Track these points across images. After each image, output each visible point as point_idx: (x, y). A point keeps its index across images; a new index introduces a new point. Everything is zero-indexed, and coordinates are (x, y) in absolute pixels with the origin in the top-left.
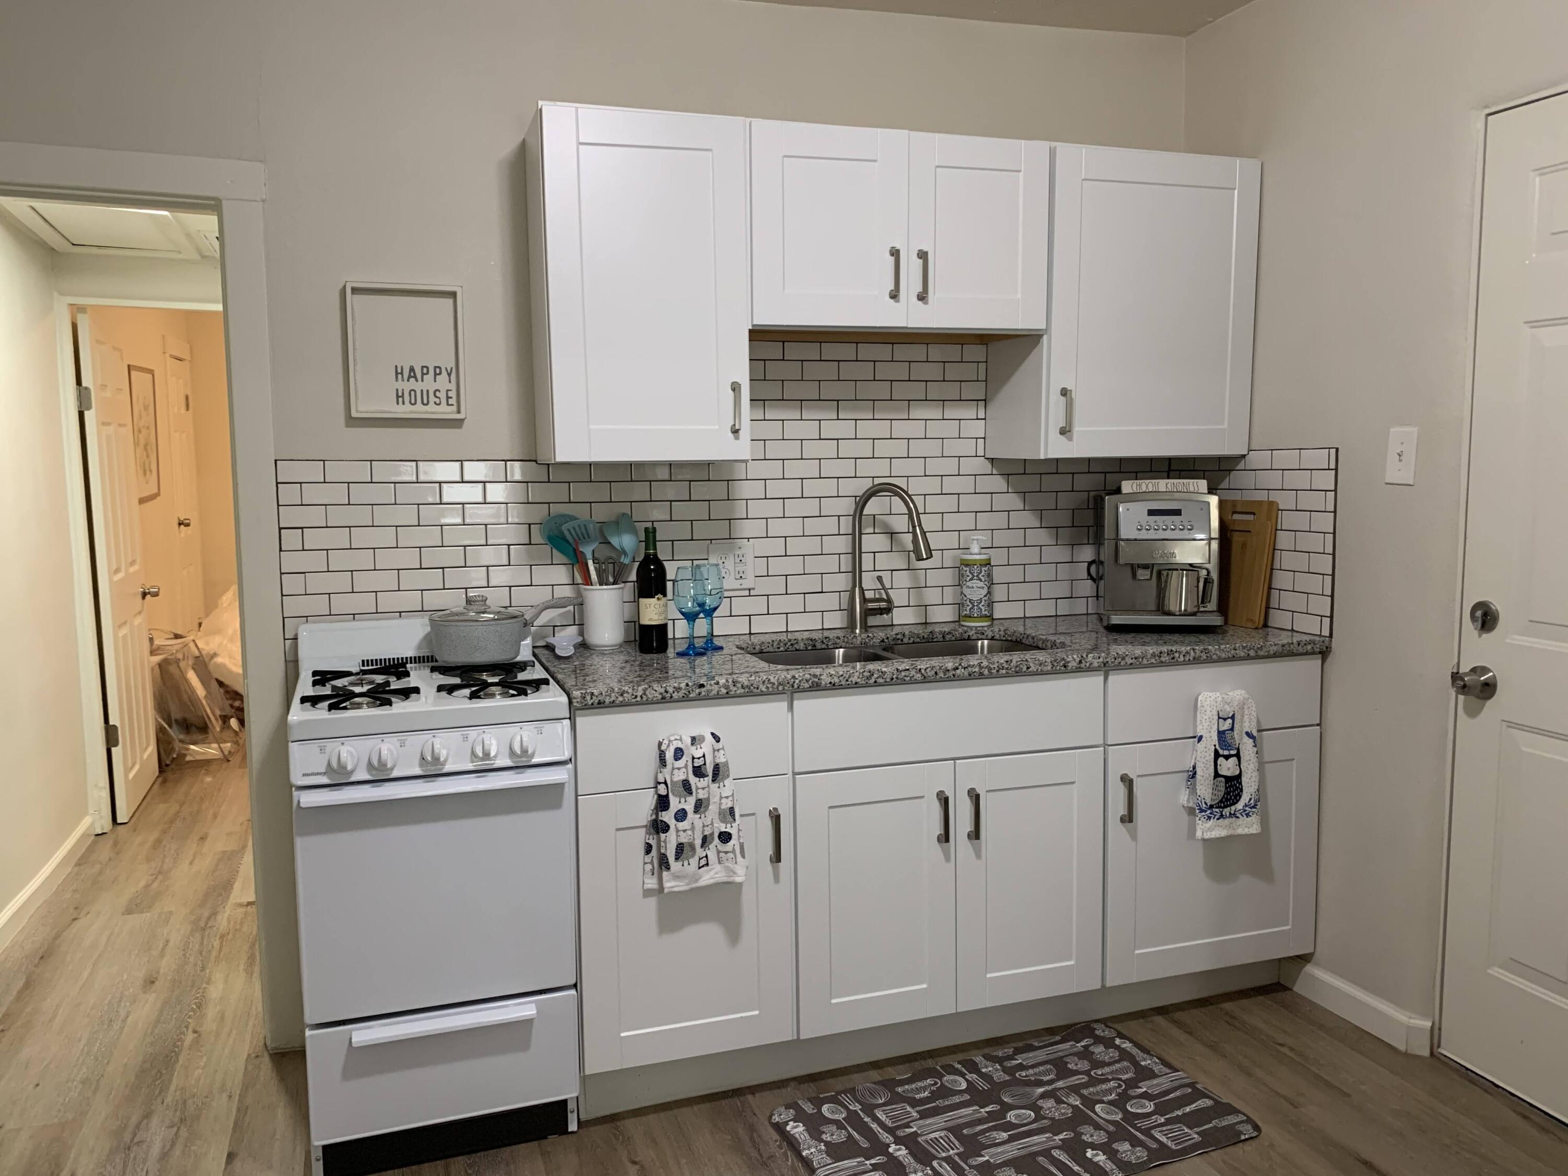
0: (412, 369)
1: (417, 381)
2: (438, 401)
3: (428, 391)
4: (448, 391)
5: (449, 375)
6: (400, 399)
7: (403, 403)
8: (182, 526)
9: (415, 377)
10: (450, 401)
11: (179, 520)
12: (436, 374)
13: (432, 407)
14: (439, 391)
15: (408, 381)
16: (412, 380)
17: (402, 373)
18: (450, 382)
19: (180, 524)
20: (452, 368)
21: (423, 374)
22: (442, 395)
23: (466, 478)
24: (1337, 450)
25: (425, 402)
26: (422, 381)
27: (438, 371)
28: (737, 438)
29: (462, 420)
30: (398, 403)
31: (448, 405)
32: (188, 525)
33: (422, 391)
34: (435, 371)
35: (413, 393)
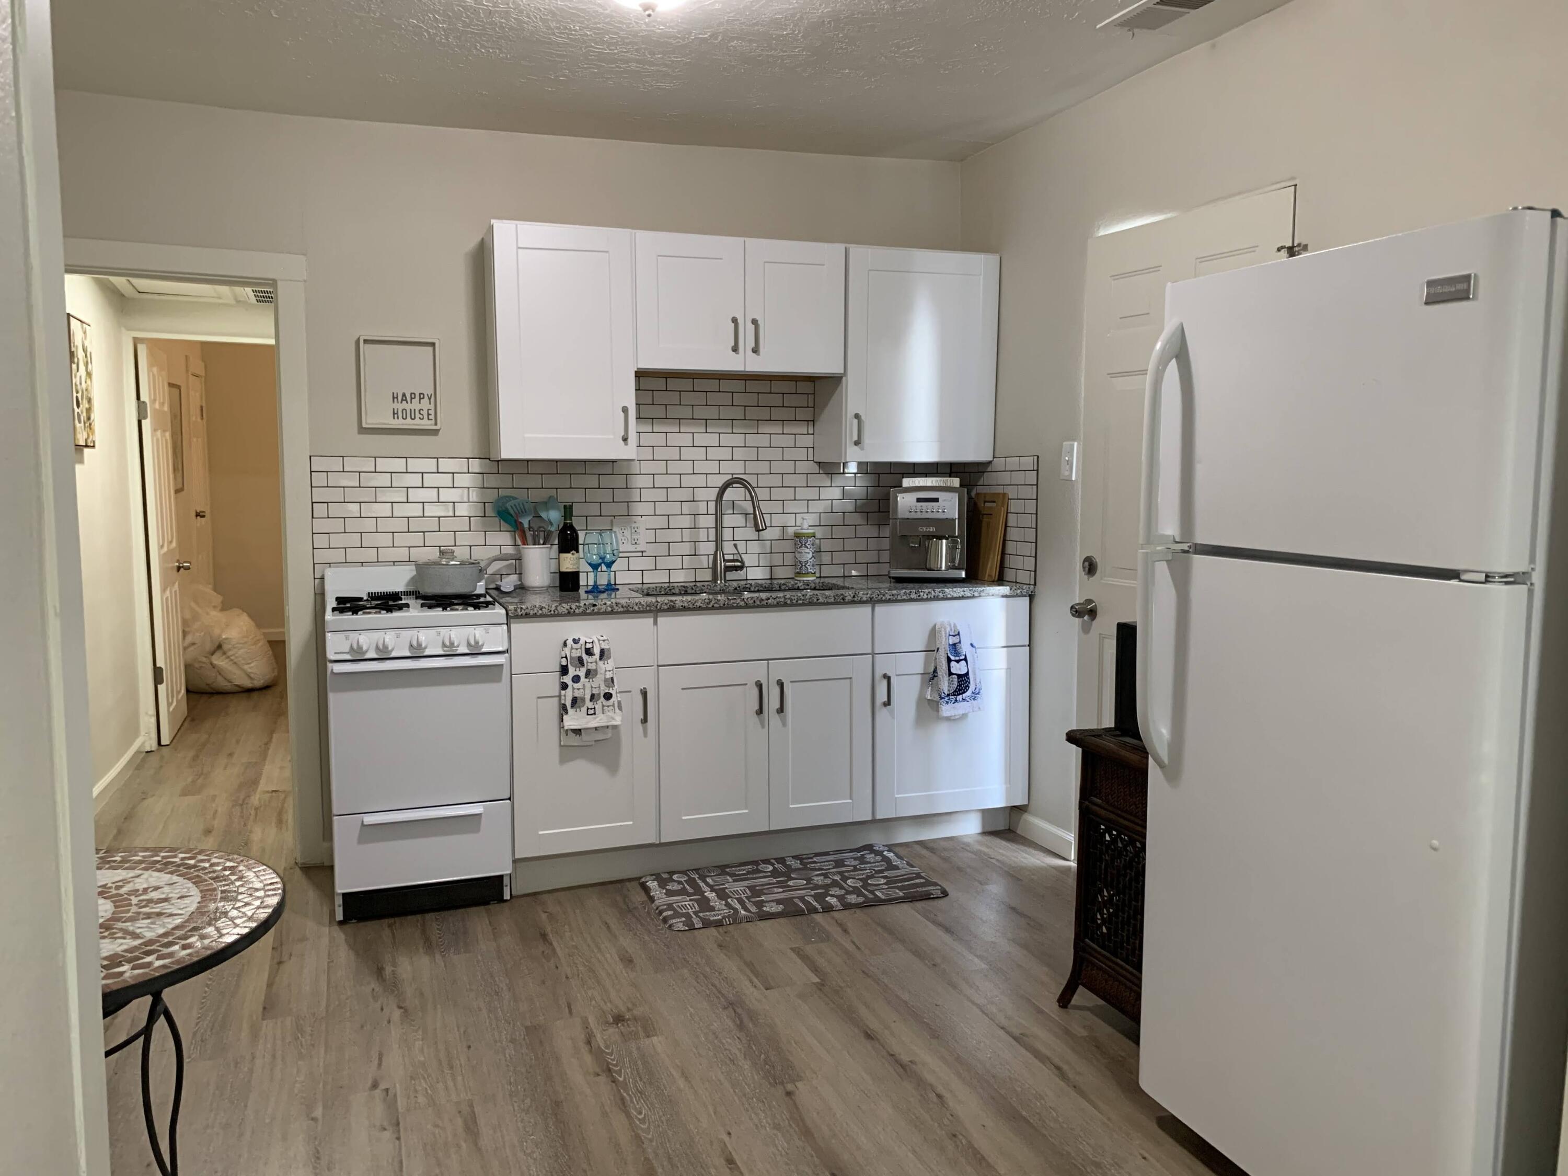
0: (404, 395)
1: (407, 403)
2: (421, 417)
3: (415, 410)
4: (428, 410)
5: (430, 399)
6: (396, 416)
7: (398, 418)
8: (198, 517)
9: (406, 400)
10: (430, 417)
11: (197, 512)
12: (420, 399)
13: (417, 421)
14: (422, 410)
15: (401, 403)
16: (404, 402)
17: (397, 398)
18: (430, 403)
19: (197, 516)
20: (431, 395)
21: (411, 399)
22: (425, 413)
23: (439, 471)
24: (1038, 457)
25: (413, 417)
26: (411, 403)
27: (422, 396)
28: (626, 444)
29: (438, 430)
30: (394, 418)
31: (428, 419)
32: (203, 516)
33: (411, 410)
34: (420, 396)
35: (404, 411)
